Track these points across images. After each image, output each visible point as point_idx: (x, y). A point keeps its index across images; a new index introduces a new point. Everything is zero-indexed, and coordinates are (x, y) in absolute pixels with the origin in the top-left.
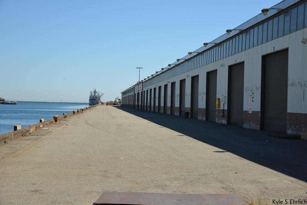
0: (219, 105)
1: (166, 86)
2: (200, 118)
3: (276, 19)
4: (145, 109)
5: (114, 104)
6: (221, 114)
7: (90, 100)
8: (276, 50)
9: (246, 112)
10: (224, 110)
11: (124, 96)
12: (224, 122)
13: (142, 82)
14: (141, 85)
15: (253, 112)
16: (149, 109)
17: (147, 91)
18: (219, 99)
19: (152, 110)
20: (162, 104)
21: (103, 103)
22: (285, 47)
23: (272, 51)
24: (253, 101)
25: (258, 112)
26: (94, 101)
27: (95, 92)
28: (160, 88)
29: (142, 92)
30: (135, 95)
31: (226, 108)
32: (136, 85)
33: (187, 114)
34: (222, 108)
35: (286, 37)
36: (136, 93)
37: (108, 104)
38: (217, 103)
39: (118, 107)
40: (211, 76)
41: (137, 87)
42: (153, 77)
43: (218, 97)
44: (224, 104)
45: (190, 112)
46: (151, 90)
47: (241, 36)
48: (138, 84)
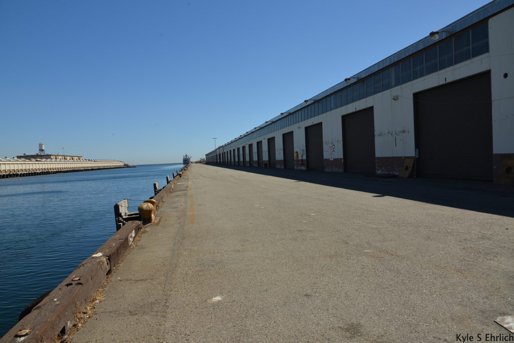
0: (297, 156)
2: (278, 167)
4: (226, 164)
5: (200, 162)
6: (300, 163)
7: (184, 161)
8: (358, 109)
9: (327, 160)
10: (302, 160)
11: (208, 157)
12: (303, 168)
13: (222, 146)
15: (335, 159)
16: (229, 164)
17: (227, 152)
18: (297, 152)
19: (233, 164)
20: (241, 159)
21: (192, 163)
24: (334, 151)
25: (341, 159)
26: (186, 161)
27: (186, 156)
29: (223, 153)
30: (217, 155)
31: (305, 158)
32: (217, 149)
33: (266, 165)
34: (300, 158)
36: (218, 154)
37: (196, 163)
38: (295, 155)
39: (205, 164)
42: (232, 142)
43: (295, 151)
44: (302, 156)
45: (268, 163)
46: (230, 151)
48: (219, 148)
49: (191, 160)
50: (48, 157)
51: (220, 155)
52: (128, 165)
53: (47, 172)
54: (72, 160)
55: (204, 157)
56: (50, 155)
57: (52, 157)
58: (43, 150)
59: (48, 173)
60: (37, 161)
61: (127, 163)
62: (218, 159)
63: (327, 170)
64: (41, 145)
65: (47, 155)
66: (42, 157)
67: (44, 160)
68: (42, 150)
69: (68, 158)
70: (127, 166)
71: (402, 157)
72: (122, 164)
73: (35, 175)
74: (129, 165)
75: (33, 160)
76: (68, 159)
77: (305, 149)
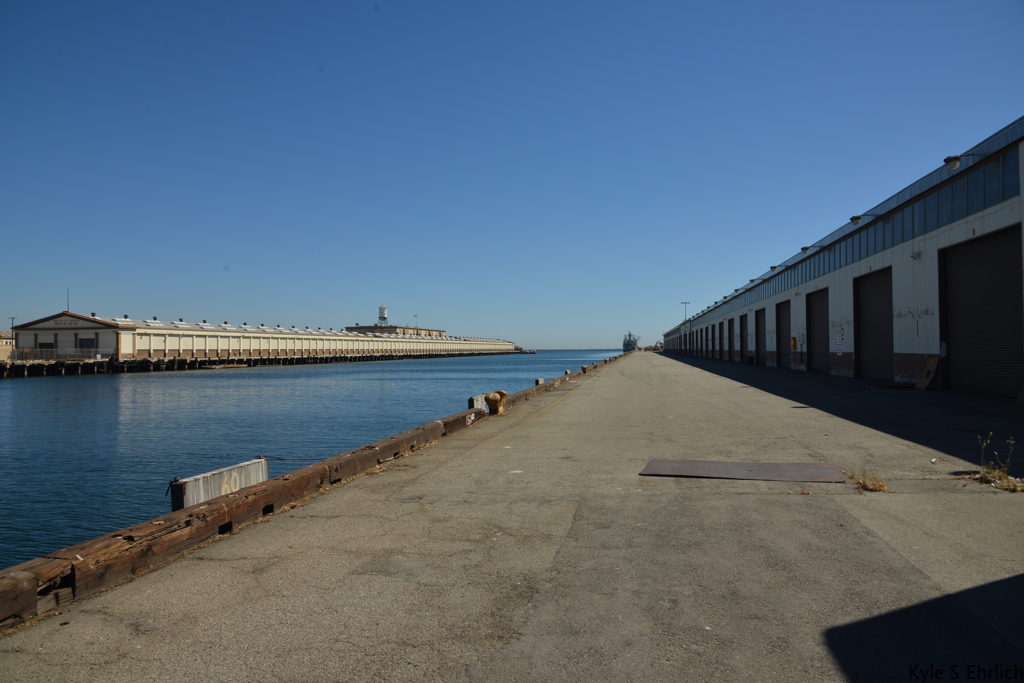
0: (795, 345)
1: (721, 324)
2: (769, 364)
3: (871, 230)
5: (654, 349)
6: (799, 357)
7: (624, 345)
8: (873, 269)
9: (834, 354)
10: (802, 352)
11: (668, 338)
12: (803, 367)
13: (689, 321)
14: (688, 325)
15: (843, 353)
17: (697, 332)
18: (794, 339)
19: (704, 355)
20: (717, 348)
21: (640, 349)
22: (886, 265)
23: (869, 271)
24: (843, 339)
25: (851, 353)
26: (629, 346)
27: (630, 335)
28: (713, 327)
29: (690, 334)
30: (680, 337)
31: (805, 349)
32: (681, 325)
33: (752, 358)
34: (799, 350)
35: (888, 252)
36: (683, 334)
37: (646, 349)
38: (792, 343)
39: (660, 353)
40: (783, 309)
41: (682, 328)
42: (704, 314)
43: (792, 335)
44: (802, 345)
45: (755, 356)
46: (702, 330)
47: (822, 254)
49: (640, 344)
50: (392, 329)
51: (685, 335)
52: (521, 349)
53: (389, 356)
54: (429, 338)
55: (662, 340)
56: (396, 328)
57: (398, 330)
58: (385, 319)
59: (391, 357)
60: (376, 336)
61: (520, 346)
62: (683, 347)
63: (834, 372)
64: (382, 310)
65: (391, 327)
66: (382, 329)
67: (386, 335)
68: (383, 318)
69: (423, 333)
70: (519, 351)
71: (923, 355)
72: (511, 347)
73: (371, 360)
74: (524, 349)
75: (370, 334)
76: (423, 335)
77: (805, 333)
